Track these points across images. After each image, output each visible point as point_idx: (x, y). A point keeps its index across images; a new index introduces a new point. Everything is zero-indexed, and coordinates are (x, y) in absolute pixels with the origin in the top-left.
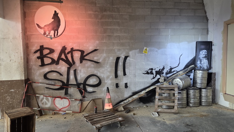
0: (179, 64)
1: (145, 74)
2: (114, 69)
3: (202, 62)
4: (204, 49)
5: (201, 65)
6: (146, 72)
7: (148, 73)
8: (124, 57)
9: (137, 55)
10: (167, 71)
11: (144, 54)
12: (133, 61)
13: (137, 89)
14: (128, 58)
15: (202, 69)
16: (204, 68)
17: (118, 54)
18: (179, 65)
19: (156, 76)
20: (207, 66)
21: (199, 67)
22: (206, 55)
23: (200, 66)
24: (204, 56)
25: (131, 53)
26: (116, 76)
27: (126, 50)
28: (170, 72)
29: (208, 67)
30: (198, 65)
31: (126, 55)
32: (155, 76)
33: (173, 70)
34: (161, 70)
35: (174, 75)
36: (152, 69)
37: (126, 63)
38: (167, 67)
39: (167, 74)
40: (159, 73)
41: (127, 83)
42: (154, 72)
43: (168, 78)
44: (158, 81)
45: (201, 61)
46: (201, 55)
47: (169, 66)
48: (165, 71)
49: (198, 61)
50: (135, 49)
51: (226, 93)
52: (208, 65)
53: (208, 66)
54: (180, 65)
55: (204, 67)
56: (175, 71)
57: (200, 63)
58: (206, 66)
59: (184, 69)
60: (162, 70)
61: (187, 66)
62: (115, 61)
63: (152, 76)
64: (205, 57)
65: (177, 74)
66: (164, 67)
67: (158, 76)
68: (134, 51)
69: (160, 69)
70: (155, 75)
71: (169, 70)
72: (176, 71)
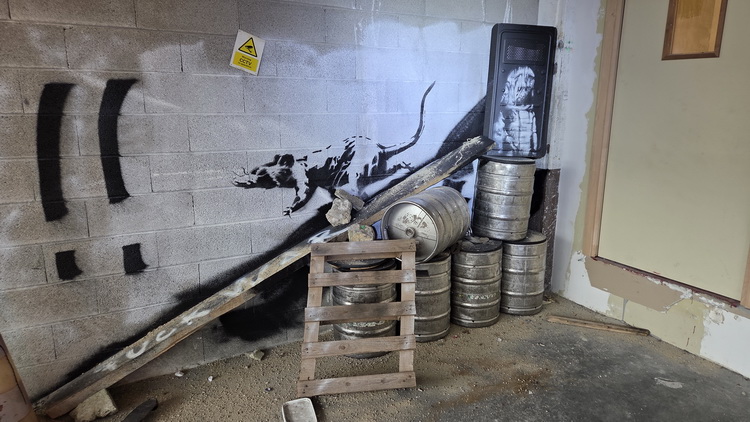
0: (419, 131)
1: (252, 185)
2: (32, 160)
3: (515, 125)
4: (523, 64)
5: (509, 139)
6: (254, 178)
7: (265, 181)
8: (102, 85)
9: (195, 75)
10: (366, 167)
11: (238, 76)
12: (166, 110)
13: (207, 273)
14: (133, 94)
15: (510, 154)
16: (518, 150)
17: (55, 62)
18: (417, 137)
19: (310, 194)
20: (532, 141)
21: (501, 146)
22: (530, 93)
23: (505, 143)
24: (523, 93)
25: (151, 62)
26: (55, 207)
27: (115, 39)
28: (379, 172)
29: (535, 148)
30: (496, 137)
31: (120, 74)
32: (303, 196)
33: (390, 163)
34: (334, 164)
35: (397, 188)
36: (288, 160)
37: (121, 121)
38: (366, 147)
39: (364, 180)
40: (327, 176)
41: (137, 246)
42: (299, 172)
43: (368, 200)
44: (319, 223)
45: (508, 121)
46: (512, 91)
47: (374, 142)
48: (354, 170)
49: (496, 120)
50: (180, 38)
51: (596, 258)
52: (535, 135)
53: (535, 141)
54: (422, 136)
55: (522, 146)
56: (399, 167)
57: (506, 129)
58: (528, 140)
59: (440, 155)
60: (340, 163)
61: (451, 143)
62: (33, 109)
63: (288, 196)
64: (527, 100)
65: (412, 182)
66: (348, 149)
67: (322, 196)
68: (171, 49)
69: (329, 160)
70: (303, 188)
71: (374, 161)
72: (407, 166)
